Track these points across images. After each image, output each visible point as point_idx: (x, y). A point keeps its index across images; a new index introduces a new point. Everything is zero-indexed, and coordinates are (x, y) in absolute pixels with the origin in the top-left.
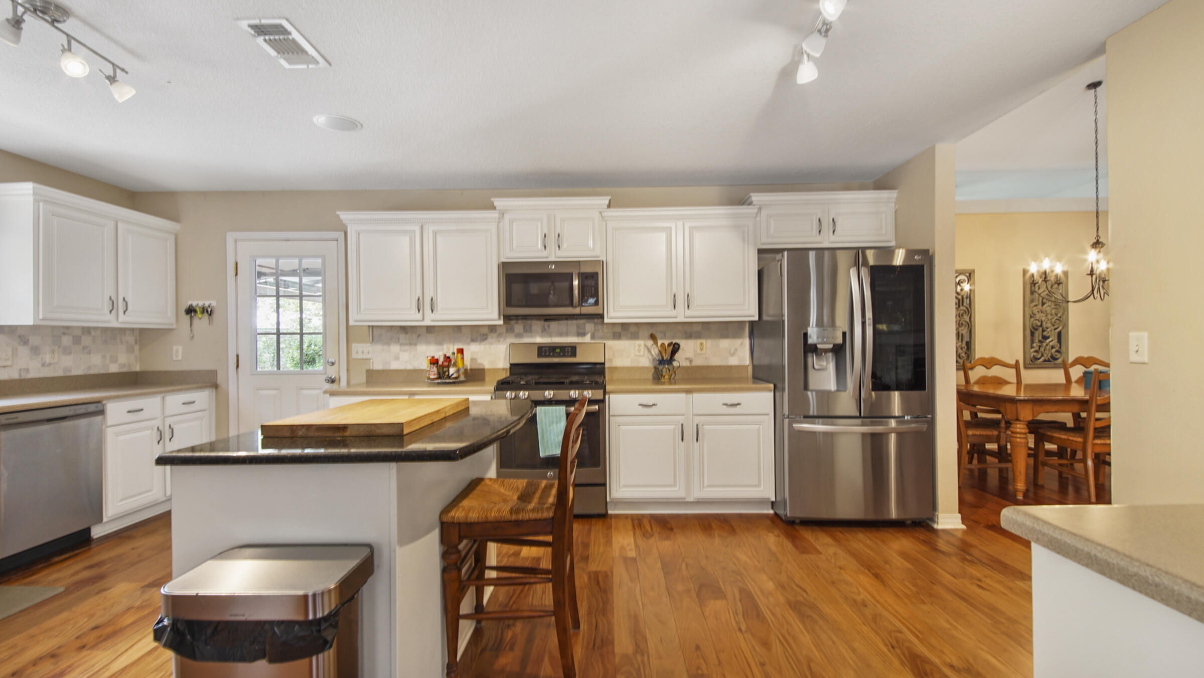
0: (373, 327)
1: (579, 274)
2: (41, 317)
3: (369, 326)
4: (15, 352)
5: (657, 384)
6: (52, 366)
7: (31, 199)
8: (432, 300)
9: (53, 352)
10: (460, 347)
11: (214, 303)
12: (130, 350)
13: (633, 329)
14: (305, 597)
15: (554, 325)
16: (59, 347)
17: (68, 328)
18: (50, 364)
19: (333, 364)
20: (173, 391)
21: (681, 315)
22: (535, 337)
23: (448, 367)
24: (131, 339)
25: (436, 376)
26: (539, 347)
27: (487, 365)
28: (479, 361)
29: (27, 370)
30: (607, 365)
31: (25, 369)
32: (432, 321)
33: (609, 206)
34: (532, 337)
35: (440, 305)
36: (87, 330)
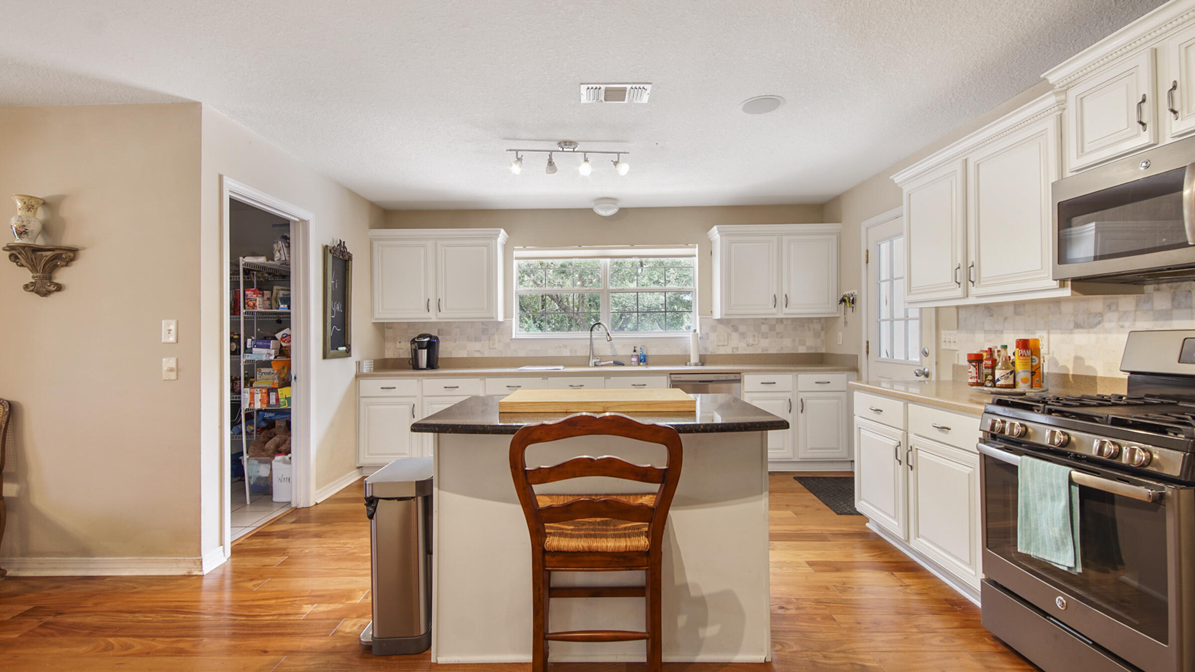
4: (729, 335)
6: (754, 346)
8: (973, 266)
9: (754, 336)
11: (855, 293)
12: (817, 335)
16: (759, 333)
17: (766, 319)
18: (753, 345)
19: (927, 354)
23: (993, 367)
24: (818, 326)
27: (1100, 373)
28: (1088, 363)
29: (737, 349)
31: (736, 348)
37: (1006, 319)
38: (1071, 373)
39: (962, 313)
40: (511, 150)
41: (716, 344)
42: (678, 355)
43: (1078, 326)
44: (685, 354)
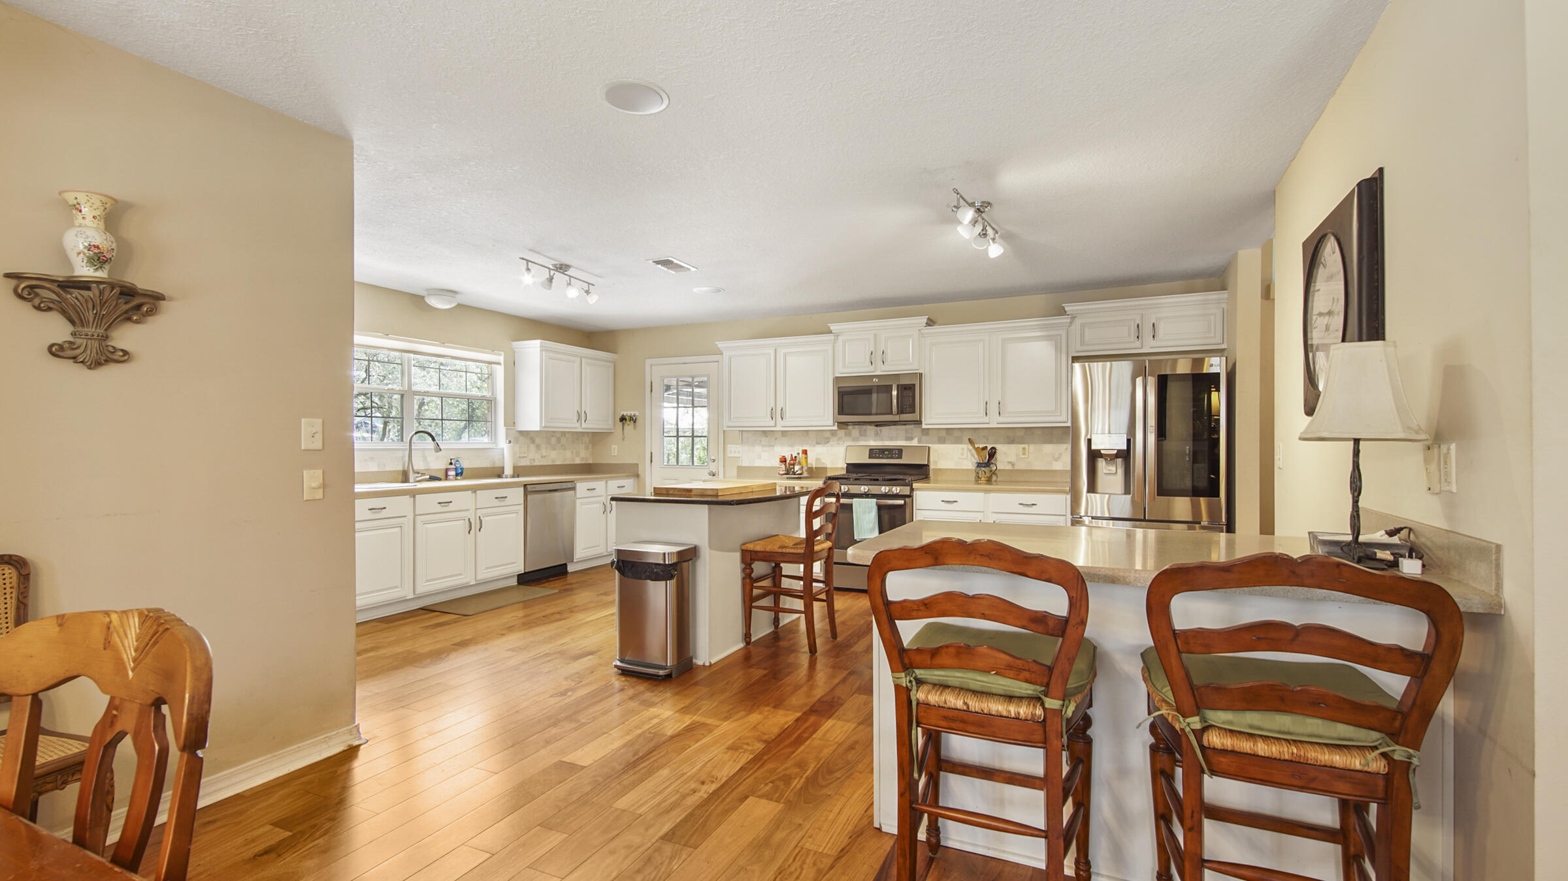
0: (742, 431)
1: (898, 385)
2: (543, 425)
3: (739, 431)
4: (528, 447)
5: (976, 484)
7: (539, 349)
8: (782, 409)
9: (547, 448)
10: (804, 448)
11: (637, 413)
12: (587, 448)
13: (957, 434)
14: (664, 554)
15: (885, 429)
17: (554, 432)
18: (545, 457)
19: (714, 461)
20: (612, 477)
21: (994, 421)
22: (869, 441)
23: (794, 465)
24: (586, 439)
25: (784, 472)
26: (870, 450)
27: (829, 466)
28: (823, 461)
29: (534, 460)
30: (932, 467)
32: (783, 427)
33: (928, 324)
34: (867, 440)
35: (788, 413)
36: (564, 434)
37: (776, 439)
38: (814, 466)
39: (745, 435)
40: (523, 259)
41: (518, 456)
42: (487, 468)
43: (818, 443)
44: (492, 466)
